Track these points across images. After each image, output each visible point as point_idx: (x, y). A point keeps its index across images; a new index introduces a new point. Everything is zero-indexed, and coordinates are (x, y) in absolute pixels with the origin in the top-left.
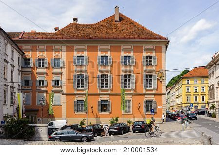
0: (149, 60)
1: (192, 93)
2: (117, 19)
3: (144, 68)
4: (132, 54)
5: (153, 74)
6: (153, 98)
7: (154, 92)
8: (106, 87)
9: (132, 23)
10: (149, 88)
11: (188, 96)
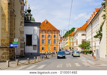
0: (55, 36)
1: (72, 42)
2: (46, 23)
3: (54, 38)
4: (50, 34)
5: (56, 40)
6: (56, 46)
7: (56, 45)
8: (43, 43)
9: (50, 24)
10: (55, 44)
11: (70, 43)
